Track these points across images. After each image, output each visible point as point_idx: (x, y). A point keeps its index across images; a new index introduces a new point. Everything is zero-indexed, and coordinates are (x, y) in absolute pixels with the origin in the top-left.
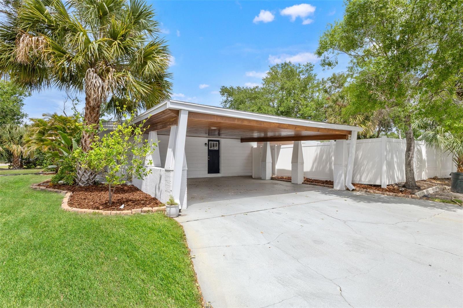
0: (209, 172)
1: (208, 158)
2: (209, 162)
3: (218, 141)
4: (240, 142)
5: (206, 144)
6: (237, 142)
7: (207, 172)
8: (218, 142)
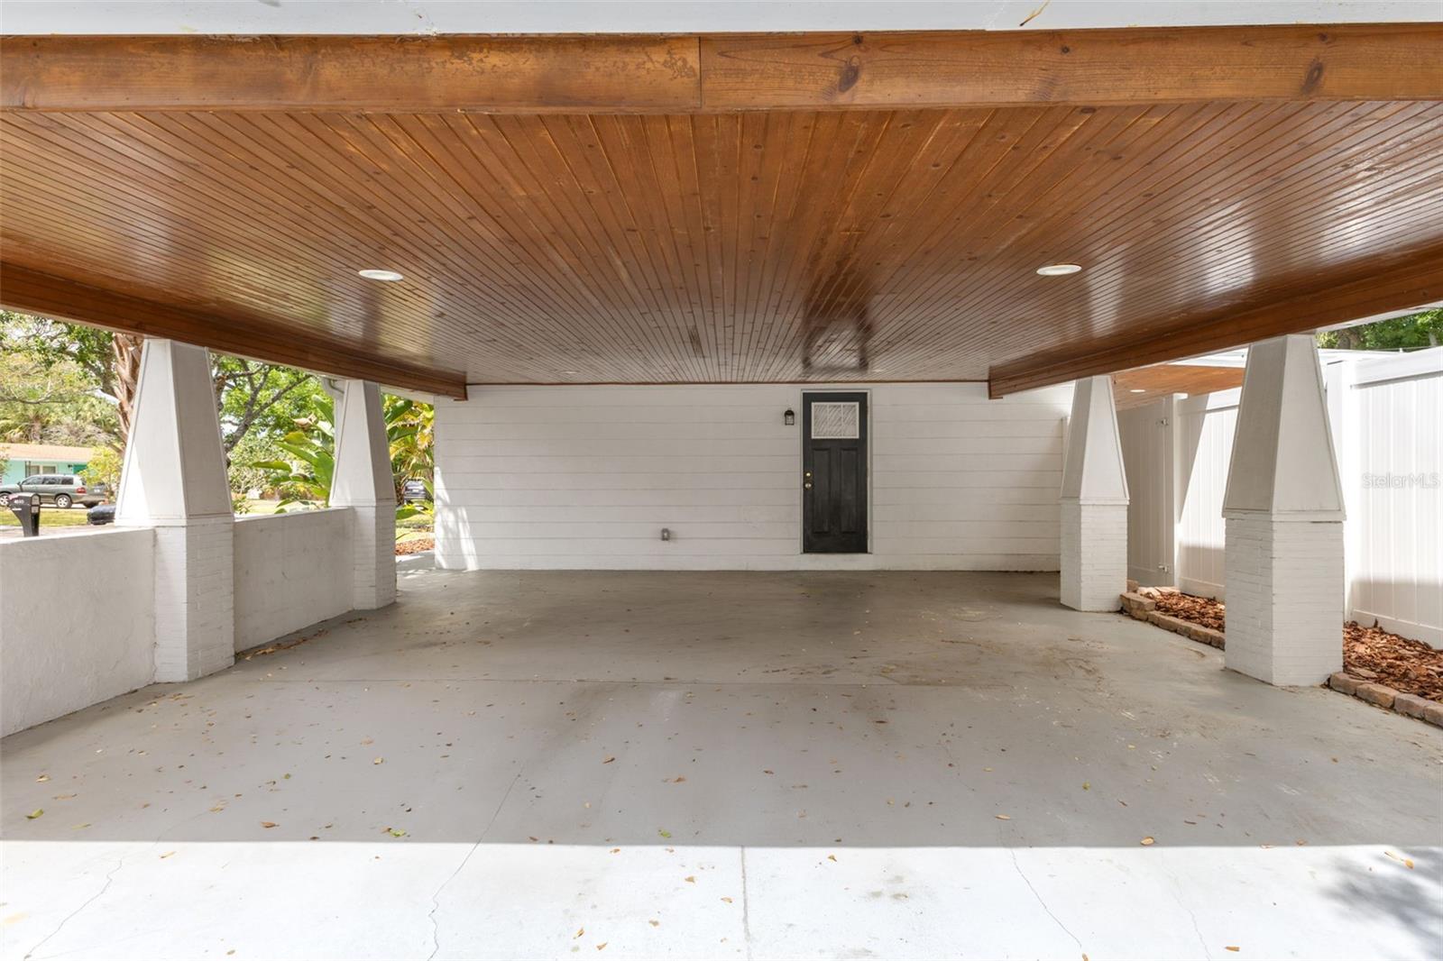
0: (809, 548)
1: (806, 480)
2: (809, 498)
3: (862, 398)
4: (986, 400)
5: (789, 413)
6: (974, 400)
7: (798, 544)
8: (857, 404)
